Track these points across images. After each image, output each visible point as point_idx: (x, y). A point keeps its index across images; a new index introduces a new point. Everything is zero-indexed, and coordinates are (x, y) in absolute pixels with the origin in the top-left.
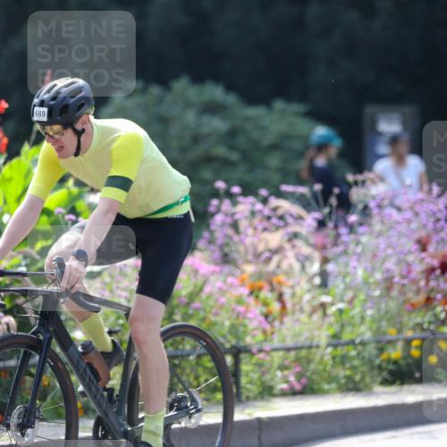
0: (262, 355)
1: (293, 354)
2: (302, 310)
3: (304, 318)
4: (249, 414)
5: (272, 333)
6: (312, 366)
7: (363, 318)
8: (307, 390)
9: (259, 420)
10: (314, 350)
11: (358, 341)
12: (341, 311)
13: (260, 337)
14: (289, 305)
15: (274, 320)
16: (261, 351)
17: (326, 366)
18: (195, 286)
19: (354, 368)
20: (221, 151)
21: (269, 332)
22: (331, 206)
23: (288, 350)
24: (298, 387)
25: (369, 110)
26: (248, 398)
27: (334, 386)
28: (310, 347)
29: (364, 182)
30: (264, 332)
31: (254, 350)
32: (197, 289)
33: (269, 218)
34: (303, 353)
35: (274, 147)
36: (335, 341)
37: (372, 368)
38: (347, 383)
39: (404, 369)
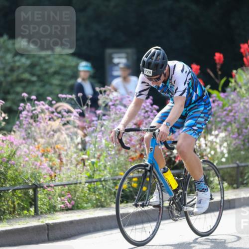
0: (49, 189)
1: (66, 187)
2: (71, 163)
3: (73, 167)
4: (42, 222)
5: (55, 176)
6: (78, 194)
7: (105, 167)
8: (75, 207)
9: (48, 225)
10: (78, 185)
11: (102, 179)
12: (93, 163)
13: (48, 178)
14: (64, 160)
15: (56, 169)
16: (49, 186)
17: (85, 194)
18: (12, 152)
19: (101, 194)
20: (26, 76)
21: (53, 176)
22: (87, 105)
23: (64, 185)
24: (69, 206)
25: (108, 51)
26: (42, 213)
27: (89, 204)
28: (76, 184)
29: (105, 91)
30: (51, 176)
31: (45, 186)
32: (13, 153)
33: (53, 112)
34: (73, 187)
35: (56, 73)
36: (90, 180)
37: (111, 194)
38: (97, 202)
39: (129, 194)
